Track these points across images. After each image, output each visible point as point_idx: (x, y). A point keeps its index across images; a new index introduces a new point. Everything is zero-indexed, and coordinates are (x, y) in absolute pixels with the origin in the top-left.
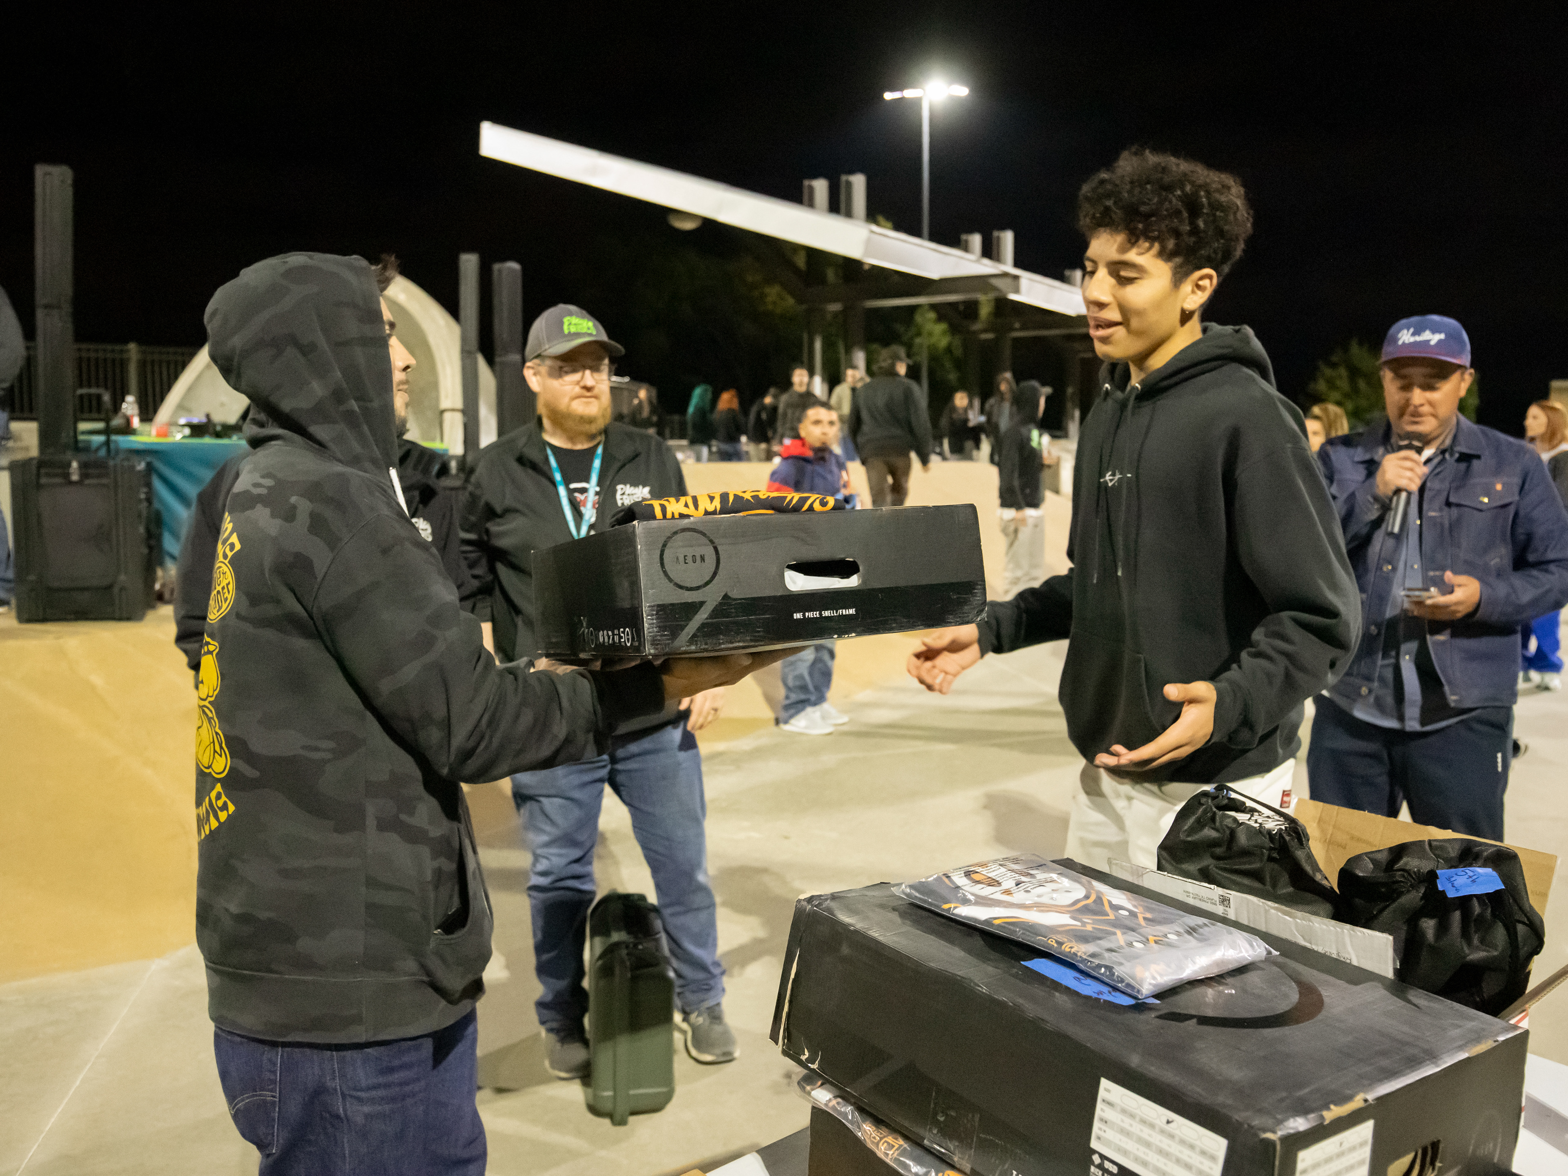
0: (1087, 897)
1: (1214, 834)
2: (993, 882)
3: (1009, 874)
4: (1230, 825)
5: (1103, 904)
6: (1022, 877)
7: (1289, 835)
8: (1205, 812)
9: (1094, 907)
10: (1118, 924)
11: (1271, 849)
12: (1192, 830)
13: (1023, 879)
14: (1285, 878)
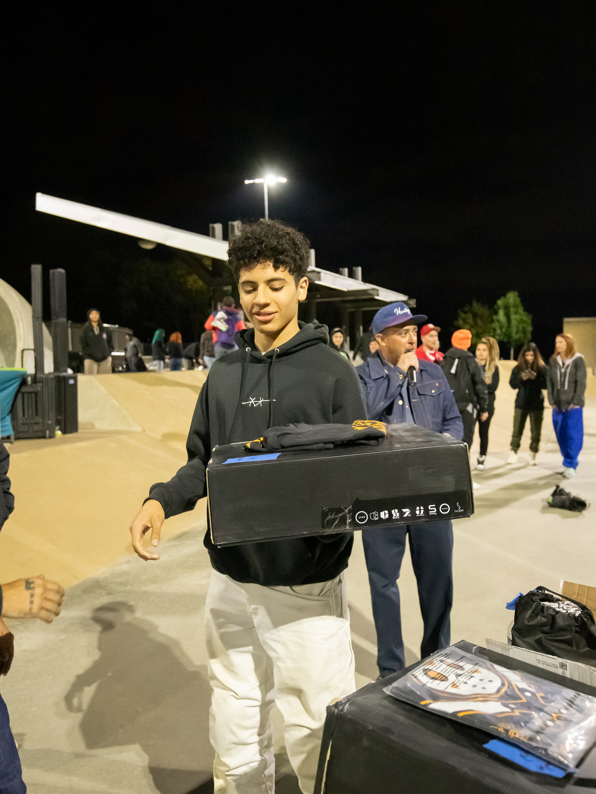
0: (503, 685)
1: (544, 620)
2: (444, 678)
3: (450, 669)
4: (552, 613)
5: (513, 689)
6: (457, 670)
7: (586, 617)
8: (537, 607)
9: (509, 693)
10: (528, 706)
11: (576, 626)
12: (531, 618)
13: (460, 672)
14: (583, 642)
